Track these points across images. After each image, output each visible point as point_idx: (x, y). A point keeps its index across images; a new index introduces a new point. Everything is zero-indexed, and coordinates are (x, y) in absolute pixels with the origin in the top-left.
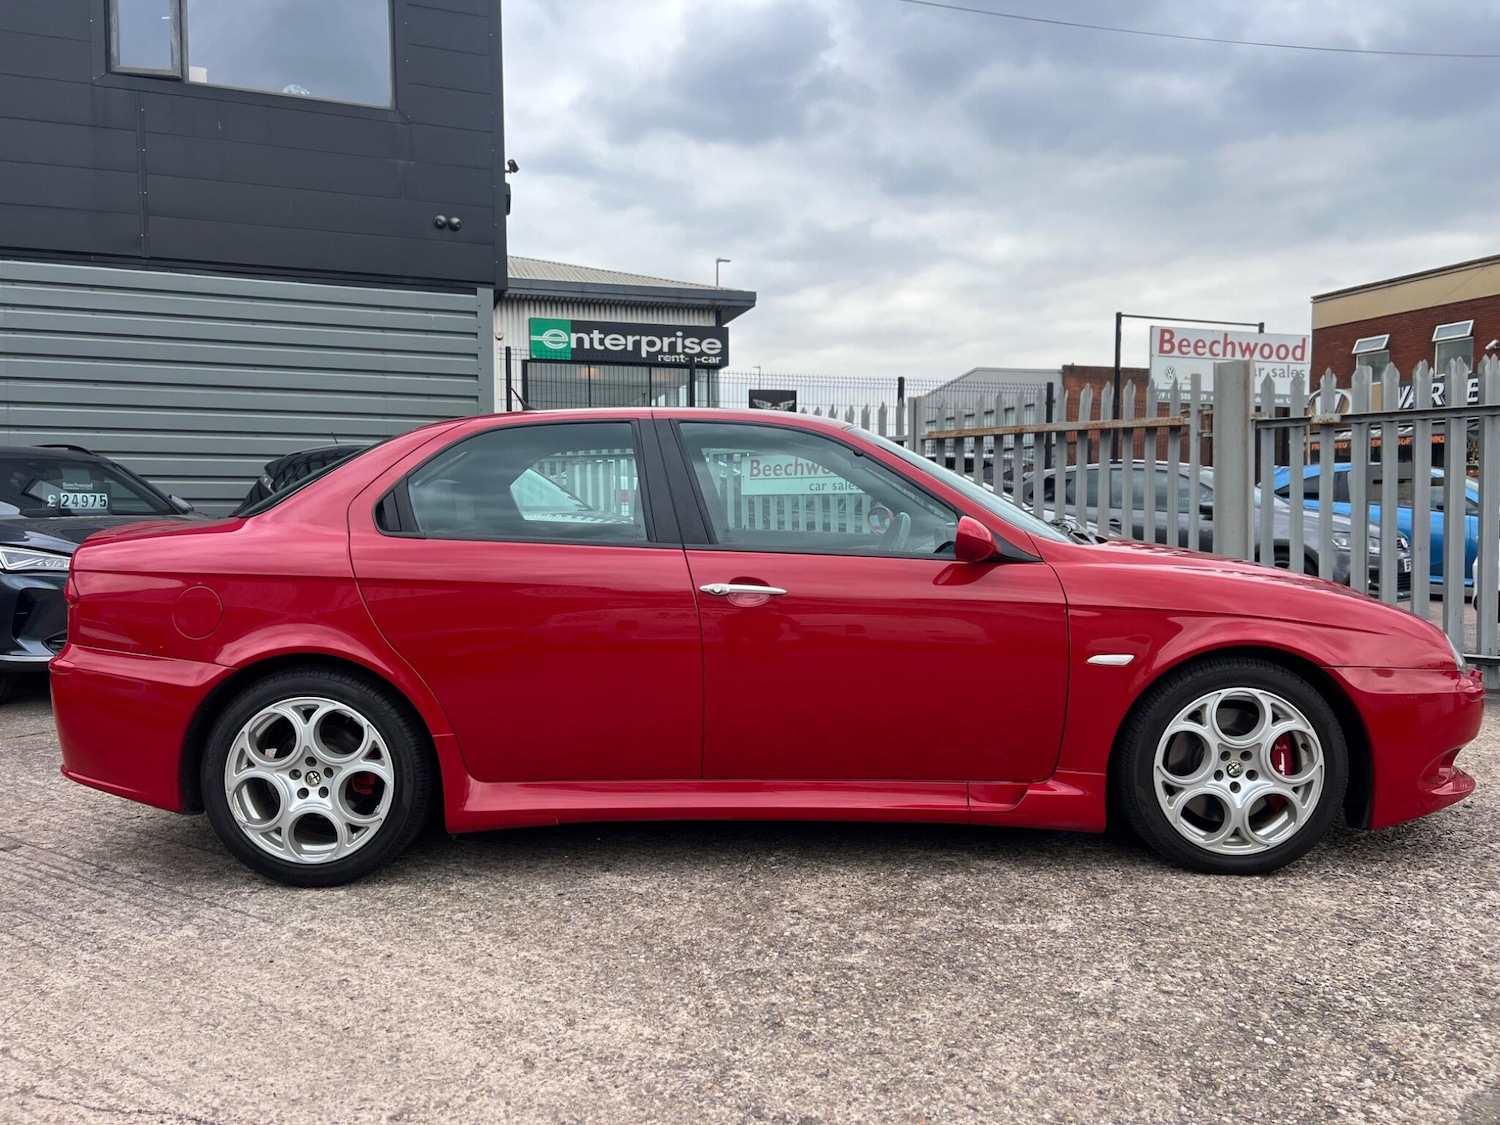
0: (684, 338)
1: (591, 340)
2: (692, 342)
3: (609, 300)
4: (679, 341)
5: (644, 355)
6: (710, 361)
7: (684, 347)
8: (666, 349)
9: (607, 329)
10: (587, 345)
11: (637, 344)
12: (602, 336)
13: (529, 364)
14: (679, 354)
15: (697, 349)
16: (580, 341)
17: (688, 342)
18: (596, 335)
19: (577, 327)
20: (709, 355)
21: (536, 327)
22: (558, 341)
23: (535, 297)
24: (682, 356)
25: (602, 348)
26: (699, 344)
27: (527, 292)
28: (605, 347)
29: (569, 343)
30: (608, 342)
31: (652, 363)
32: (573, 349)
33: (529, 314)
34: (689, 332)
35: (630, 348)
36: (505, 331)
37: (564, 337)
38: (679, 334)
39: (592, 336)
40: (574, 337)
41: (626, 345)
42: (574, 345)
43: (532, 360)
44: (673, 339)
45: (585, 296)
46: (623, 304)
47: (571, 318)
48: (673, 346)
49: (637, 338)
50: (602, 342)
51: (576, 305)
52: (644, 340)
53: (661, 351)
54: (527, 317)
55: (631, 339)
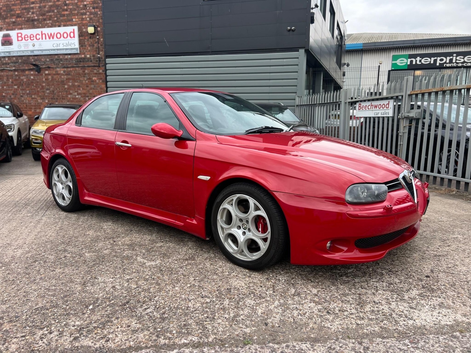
0: (456, 56)
1: (416, 61)
2: (460, 58)
3: (425, 45)
4: (454, 58)
5: (438, 64)
6: (468, 65)
7: (456, 60)
8: (448, 61)
9: (422, 56)
10: (414, 63)
11: (435, 61)
12: (421, 59)
13: (391, 72)
14: (454, 63)
15: (462, 60)
16: (412, 62)
17: (458, 58)
18: (418, 59)
19: (411, 56)
20: (467, 63)
21: (395, 58)
22: (403, 62)
23: (395, 47)
24: (455, 64)
25: (420, 63)
26: (463, 58)
27: (392, 46)
28: (422, 63)
29: (407, 63)
30: (423, 61)
31: (441, 67)
32: (408, 65)
33: (393, 53)
34: (458, 54)
35: (432, 62)
36: (383, 60)
37: (405, 60)
38: (455, 55)
39: (416, 59)
40: (409, 60)
41: (430, 61)
42: (409, 63)
43: (392, 70)
44: (452, 57)
45: (415, 44)
46: (431, 46)
47: (409, 53)
48: (451, 61)
49: (436, 58)
50: (420, 61)
51: (411, 48)
52: (439, 58)
53: (446, 63)
54: (392, 55)
55: (433, 59)
